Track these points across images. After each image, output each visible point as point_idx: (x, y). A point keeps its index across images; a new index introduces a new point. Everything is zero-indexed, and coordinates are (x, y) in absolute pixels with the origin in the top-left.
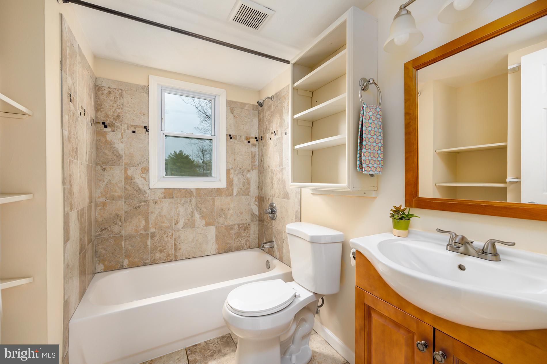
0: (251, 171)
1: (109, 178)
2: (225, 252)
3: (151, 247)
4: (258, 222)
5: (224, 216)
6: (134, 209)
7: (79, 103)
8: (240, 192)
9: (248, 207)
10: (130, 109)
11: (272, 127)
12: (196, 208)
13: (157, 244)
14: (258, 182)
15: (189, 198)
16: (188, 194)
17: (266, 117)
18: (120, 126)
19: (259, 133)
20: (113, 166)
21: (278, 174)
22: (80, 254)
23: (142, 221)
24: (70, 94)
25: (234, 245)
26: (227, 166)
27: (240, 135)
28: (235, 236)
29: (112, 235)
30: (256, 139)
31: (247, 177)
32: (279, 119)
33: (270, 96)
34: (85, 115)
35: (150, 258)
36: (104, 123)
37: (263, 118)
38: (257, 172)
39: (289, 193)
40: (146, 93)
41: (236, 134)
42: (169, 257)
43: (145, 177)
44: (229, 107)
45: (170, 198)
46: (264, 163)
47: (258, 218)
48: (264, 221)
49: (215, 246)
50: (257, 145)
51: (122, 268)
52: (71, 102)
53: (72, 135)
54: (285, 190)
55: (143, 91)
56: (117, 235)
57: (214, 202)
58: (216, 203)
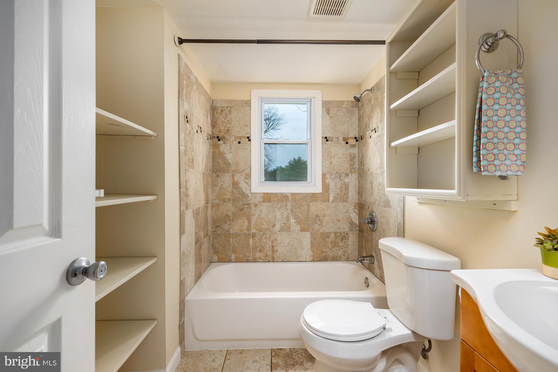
0: (350, 174)
1: (221, 183)
2: (321, 260)
3: (252, 246)
4: (357, 232)
5: (319, 223)
6: (239, 210)
7: (195, 123)
8: (337, 198)
9: (346, 215)
10: (236, 123)
11: (373, 124)
12: (291, 213)
13: (258, 245)
14: (358, 187)
15: (285, 203)
16: (284, 198)
17: (366, 113)
18: (229, 138)
19: (359, 131)
20: (224, 173)
21: (379, 177)
22: (195, 245)
23: (245, 222)
24: (187, 117)
25: (330, 255)
26: (322, 170)
27: (337, 136)
28: (331, 246)
29: (224, 232)
30: (355, 139)
31: (345, 182)
32: (380, 113)
33: (370, 88)
34: (201, 132)
35: (251, 256)
36: (218, 137)
37: (363, 114)
38: (357, 176)
39: (391, 201)
40: (249, 106)
41: (332, 136)
42: (267, 258)
43: (247, 182)
44: (325, 108)
45: (268, 202)
46: (364, 165)
47: (358, 228)
48: (363, 232)
49: (310, 253)
50: (357, 146)
51: (230, 261)
52: (187, 122)
53: (188, 149)
54: (386, 197)
55: (246, 105)
56: (227, 233)
57: (309, 207)
58: (311, 209)
